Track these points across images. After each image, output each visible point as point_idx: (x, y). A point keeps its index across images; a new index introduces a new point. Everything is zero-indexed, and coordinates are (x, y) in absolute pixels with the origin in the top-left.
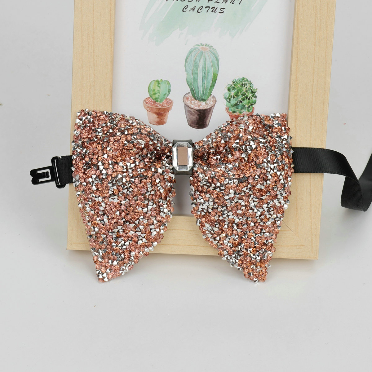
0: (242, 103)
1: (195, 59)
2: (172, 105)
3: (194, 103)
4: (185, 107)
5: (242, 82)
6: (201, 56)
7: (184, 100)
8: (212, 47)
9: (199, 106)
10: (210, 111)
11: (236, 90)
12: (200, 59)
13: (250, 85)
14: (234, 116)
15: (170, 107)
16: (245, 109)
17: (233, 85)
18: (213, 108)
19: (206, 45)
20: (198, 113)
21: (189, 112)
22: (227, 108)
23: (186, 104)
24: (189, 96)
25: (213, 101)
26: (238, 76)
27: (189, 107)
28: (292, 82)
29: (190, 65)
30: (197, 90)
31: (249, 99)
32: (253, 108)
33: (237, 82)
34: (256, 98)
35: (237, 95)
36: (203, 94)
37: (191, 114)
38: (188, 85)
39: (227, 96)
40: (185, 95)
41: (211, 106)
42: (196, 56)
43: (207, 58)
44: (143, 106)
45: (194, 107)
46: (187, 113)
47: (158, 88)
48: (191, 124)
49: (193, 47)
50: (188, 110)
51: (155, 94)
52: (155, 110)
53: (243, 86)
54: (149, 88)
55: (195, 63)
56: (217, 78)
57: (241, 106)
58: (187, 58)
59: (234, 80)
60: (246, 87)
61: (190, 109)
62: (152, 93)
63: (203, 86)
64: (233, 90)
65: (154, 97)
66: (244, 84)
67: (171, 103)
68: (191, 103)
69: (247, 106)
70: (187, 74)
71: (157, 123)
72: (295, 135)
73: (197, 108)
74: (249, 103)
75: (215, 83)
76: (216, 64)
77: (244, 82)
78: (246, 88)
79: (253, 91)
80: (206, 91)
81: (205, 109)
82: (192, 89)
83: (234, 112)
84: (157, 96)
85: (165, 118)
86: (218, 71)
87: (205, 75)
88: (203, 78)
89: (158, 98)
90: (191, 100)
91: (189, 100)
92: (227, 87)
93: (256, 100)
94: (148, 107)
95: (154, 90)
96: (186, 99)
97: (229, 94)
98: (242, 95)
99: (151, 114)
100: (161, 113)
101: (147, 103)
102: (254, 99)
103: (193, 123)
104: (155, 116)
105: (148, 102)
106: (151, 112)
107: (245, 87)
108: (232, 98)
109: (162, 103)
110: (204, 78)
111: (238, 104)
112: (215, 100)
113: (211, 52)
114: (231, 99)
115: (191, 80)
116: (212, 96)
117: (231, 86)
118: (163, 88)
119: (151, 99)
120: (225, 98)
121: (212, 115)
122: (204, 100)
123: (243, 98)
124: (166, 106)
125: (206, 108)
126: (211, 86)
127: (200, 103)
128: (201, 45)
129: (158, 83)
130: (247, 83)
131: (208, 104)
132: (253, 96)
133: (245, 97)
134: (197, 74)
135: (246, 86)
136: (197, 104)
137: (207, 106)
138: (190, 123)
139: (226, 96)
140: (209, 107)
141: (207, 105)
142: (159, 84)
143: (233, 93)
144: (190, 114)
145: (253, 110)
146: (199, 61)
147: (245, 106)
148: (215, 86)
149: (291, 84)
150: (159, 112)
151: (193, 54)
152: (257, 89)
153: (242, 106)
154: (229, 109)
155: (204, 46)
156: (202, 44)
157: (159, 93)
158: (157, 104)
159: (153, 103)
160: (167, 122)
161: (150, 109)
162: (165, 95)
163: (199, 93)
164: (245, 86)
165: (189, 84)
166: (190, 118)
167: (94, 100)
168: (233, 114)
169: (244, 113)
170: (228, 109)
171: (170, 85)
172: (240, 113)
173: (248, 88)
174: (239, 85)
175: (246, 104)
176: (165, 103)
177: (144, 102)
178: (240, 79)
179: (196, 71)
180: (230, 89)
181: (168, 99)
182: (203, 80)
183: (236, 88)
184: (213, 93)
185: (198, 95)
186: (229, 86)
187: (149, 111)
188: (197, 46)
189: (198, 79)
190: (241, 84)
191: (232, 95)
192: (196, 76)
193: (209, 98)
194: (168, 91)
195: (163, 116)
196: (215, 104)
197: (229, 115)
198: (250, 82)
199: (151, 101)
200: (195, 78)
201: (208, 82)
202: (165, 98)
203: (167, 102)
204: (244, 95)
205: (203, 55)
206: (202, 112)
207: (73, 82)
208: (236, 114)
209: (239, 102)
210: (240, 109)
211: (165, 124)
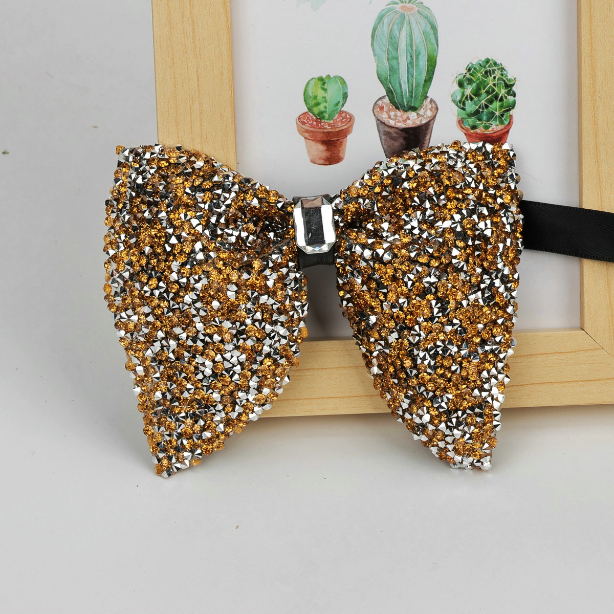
0: (489, 108)
1: (391, 30)
2: (353, 123)
3: (396, 115)
4: (378, 126)
5: (485, 67)
6: (402, 24)
7: (374, 111)
8: (422, 4)
9: (405, 121)
10: (427, 129)
11: (474, 85)
12: (400, 31)
13: (502, 71)
14: (474, 135)
15: (348, 128)
16: (495, 120)
17: (468, 76)
18: (432, 122)
20: (404, 134)
21: (387, 134)
22: (459, 122)
23: (378, 120)
24: (383, 102)
25: (431, 109)
26: (476, 58)
27: (385, 124)
28: (583, 60)
29: (381, 43)
30: (399, 91)
31: (501, 100)
32: (511, 116)
33: (475, 69)
34: (515, 96)
35: (477, 93)
36: (412, 97)
37: (390, 138)
38: (380, 81)
39: (459, 98)
40: (376, 103)
41: (428, 119)
42: (392, 23)
43: (414, 26)
44: (296, 129)
45: (395, 123)
46: (383, 137)
47: (323, 91)
49: (385, 7)
50: (385, 131)
51: (318, 104)
52: (319, 137)
53: (488, 76)
54: (304, 94)
55: (391, 38)
56: (436, 64)
57: (486, 115)
58: (374, 30)
59: (468, 65)
60: (493, 76)
61: (387, 129)
62: (312, 102)
63: (411, 81)
64: (468, 84)
65: (316, 110)
66: (490, 71)
67: (350, 119)
68: (389, 117)
69: (497, 113)
70: (378, 60)
71: (325, 161)
72: (598, 162)
73: (401, 125)
74: (501, 107)
75: (433, 74)
76: (432, 37)
77: (489, 67)
78: (494, 78)
79: (508, 83)
80: (416, 91)
81: (416, 125)
82: (390, 88)
83: (474, 127)
84: (321, 107)
85: (340, 149)
86: (438, 49)
87: (413, 59)
88: (410, 66)
89: (325, 112)
90: (389, 110)
91: (385, 110)
92: (457, 79)
93: (515, 100)
94: (307, 131)
95: (315, 97)
96: (378, 110)
97: (461, 94)
98: (488, 93)
99: (313, 143)
100: (333, 140)
101: (303, 123)
102: (511, 98)
104: (321, 148)
105: (306, 122)
106: (313, 140)
107: (492, 78)
108: (468, 100)
109: (332, 122)
110: (410, 65)
111: (481, 110)
112: (434, 106)
113: (421, 14)
114: (467, 103)
115: (386, 72)
116: (429, 100)
117: (464, 76)
118: (333, 93)
119: (311, 115)
120: (454, 101)
121: (431, 136)
122: (414, 109)
123: (490, 98)
124: (340, 126)
125: (418, 123)
126: (426, 81)
127: (405, 115)
128: (399, 2)
129: (322, 83)
130: (496, 68)
131: (422, 116)
132: (508, 93)
133: (492, 96)
134: (397, 58)
135: (494, 75)
136: (401, 117)
137: (421, 120)
138: (389, 155)
139: (457, 97)
140: (424, 122)
141: (421, 118)
142: (324, 84)
143: (469, 90)
144: (388, 139)
145: (510, 120)
146: (399, 33)
147: (494, 113)
148: (433, 80)
150: (328, 139)
151: (386, 21)
153: (490, 115)
154: (463, 123)
155: (407, 4)
157: (326, 102)
158: (322, 124)
159: (315, 123)
160: (345, 158)
161: (310, 135)
162: (337, 104)
163: (402, 96)
164: (491, 76)
165: (383, 79)
166: (389, 147)
167: (201, 126)
168: (472, 131)
169: (493, 128)
170: (461, 122)
171: (346, 85)
172: (487, 127)
173: (498, 78)
174: (479, 75)
175: (497, 109)
176: (338, 120)
177: (298, 122)
178: (481, 63)
179: (394, 54)
180: (463, 84)
181: (343, 112)
182: (409, 69)
183: (475, 80)
184: (430, 94)
185: (401, 100)
186: (461, 77)
187: (310, 138)
188: (393, 4)
189: (399, 69)
190: (484, 72)
191: (468, 94)
192: (394, 62)
193: (422, 103)
194: (342, 96)
195: (335, 146)
196: (436, 115)
197: (465, 134)
198: (500, 67)
199: (310, 118)
200: (392, 67)
201: (420, 74)
202: (338, 111)
203: (343, 119)
204: (492, 93)
205: (406, 21)
206: (411, 132)
207: (158, 94)
208: (478, 131)
209: (483, 106)
210: (485, 121)
211: (342, 161)
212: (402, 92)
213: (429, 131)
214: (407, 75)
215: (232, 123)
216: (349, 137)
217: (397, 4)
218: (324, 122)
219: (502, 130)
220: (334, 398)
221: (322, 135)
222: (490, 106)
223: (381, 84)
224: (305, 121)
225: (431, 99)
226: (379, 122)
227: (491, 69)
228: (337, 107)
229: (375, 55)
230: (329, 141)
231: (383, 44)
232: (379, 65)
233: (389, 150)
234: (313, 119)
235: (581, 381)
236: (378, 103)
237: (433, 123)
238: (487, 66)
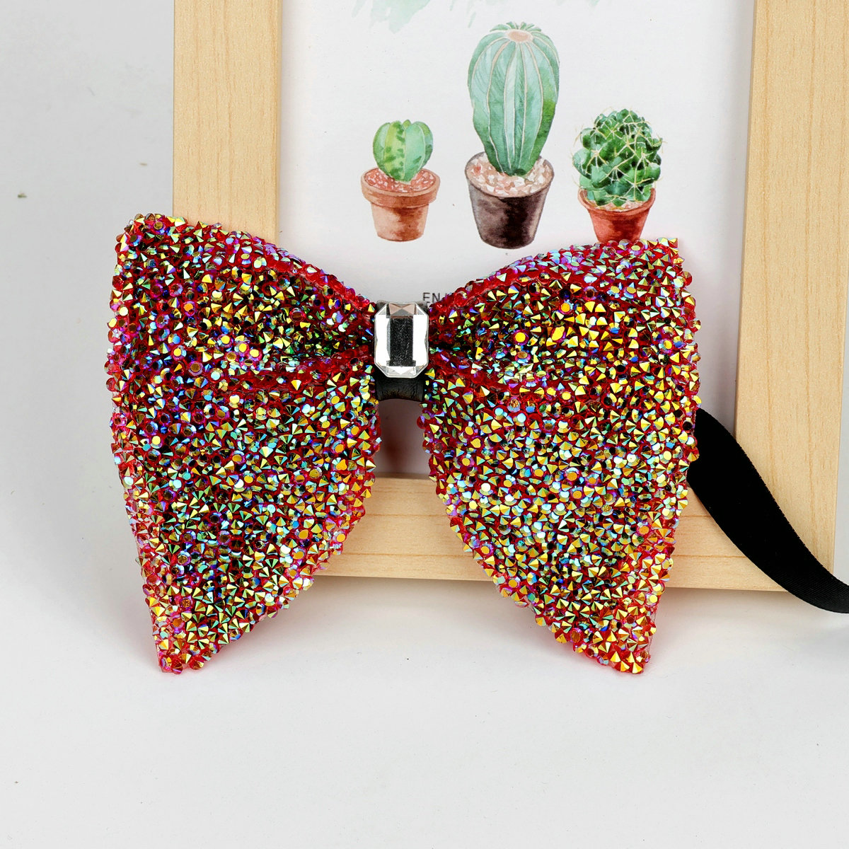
0: (623, 177)
1: (496, 65)
2: (438, 187)
3: (496, 180)
4: (471, 193)
5: (620, 121)
6: (511, 57)
7: (468, 173)
8: (540, 30)
9: (508, 188)
10: (537, 201)
11: (605, 145)
12: (508, 66)
13: (643, 129)
14: (601, 212)
15: (430, 193)
16: (631, 194)
17: (597, 132)
18: (544, 192)
19: (524, 26)
20: (505, 206)
21: (483, 204)
22: (581, 194)
23: (472, 185)
24: (480, 161)
25: (544, 175)
26: (610, 107)
27: (481, 191)
28: (754, 120)
29: (481, 81)
30: (502, 147)
31: (641, 167)
32: (653, 190)
33: (607, 123)
34: (659, 163)
35: (608, 156)
36: (519, 156)
37: (486, 210)
38: (477, 132)
39: (583, 161)
40: (470, 161)
41: (540, 188)
42: (497, 55)
43: (527, 60)
44: (361, 190)
45: (495, 191)
46: (478, 208)
47: (400, 142)
48: (489, 237)
49: (488, 33)
50: (480, 200)
51: (391, 159)
52: (391, 203)
53: (624, 134)
54: (374, 144)
55: (495, 75)
56: (554, 113)
57: (619, 186)
58: (473, 63)
59: (598, 117)
60: (631, 134)
61: (483, 198)
62: (384, 156)
63: (519, 135)
64: (596, 143)
65: (389, 167)
66: (627, 127)
67: (434, 181)
69: (634, 185)
70: (475, 104)
71: (398, 236)
72: (765, 260)
73: (504, 194)
74: (640, 177)
75: (550, 127)
76: (551, 76)
77: (626, 122)
78: (633, 137)
79: (652, 145)
80: (525, 148)
81: (523, 195)
82: (489, 142)
83: (601, 202)
84: (396, 164)
85: (418, 221)
86: (558, 94)
87: (523, 105)
88: (518, 115)
89: (401, 169)
90: (488, 173)
91: (482, 172)
92: (582, 136)
93: (659, 168)
94: (375, 194)
95: (389, 150)
96: (473, 171)
97: (586, 156)
98: (623, 156)
99: (382, 211)
100: (409, 209)
101: (371, 183)
102: (654, 166)
103: (492, 234)
104: (394, 217)
105: (375, 182)
106: (383, 207)
107: (630, 136)
108: (595, 165)
109: (409, 183)
110: (519, 113)
111: (612, 180)
112: (549, 171)
113: (537, 45)
114: (593, 168)
115: (486, 121)
116: (542, 161)
117: (592, 133)
118: (412, 144)
119: (382, 172)
120: (576, 166)
121: (542, 210)
122: (521, 172)
123: (625, 164)
124: (420, 190)
125: (525, 192)
126: (539, 136)
127: (509, 180)
128: (509, 26)
129: (398, 130)
130: (636, 124)
131: (532, 183)
132: (651, 159)
133: (629, 161)
134: (502, 103)
135: (633, 133)
136: (503, 182)
137: (531, 188)
138: (484, 234)
139: (580, 159)
140: (533, 191)
141: (530, 185)
142: (401, 132)
143: (597, 151)
144: (484, 211)
145: (652, 195)
146: (507, 69)
147: (630, 185)
148: (549, 135)
149: (752, 126)
150: (404, 206)
151: (489, 52)
152: (661, 139)
153: (624, 187)
154: (587, 195)
155: (519, 30)
156: (514, 24)
157: (403, 156)
158: (396, 186)
159: (386, 184)
160: (425, 232)
161: (379, 200)
162: (418, 160)
163: (506, 154)
164: (628, 134)
165: (482, 130)
166: (484, 222)
167: (231, 180)
168: (599, 207)
169: (627, 205)
170: (584, 194)
171: (431, 136)
172: (618, 203)
173: (638, 138)
174: (612, 132)
175: (634, 179)
176: (417, 182)
177: (364, 182)
178: (615, 115)
179: (498, 96)
180: (590, 142)
181: (425, 171)
182: (518, 119)
183: (606, 139)
184: (545, 154)
185: (505, 159)
186: (587, 133)
187: (378, 203)
188: (500, 29)
189: (503, 117)
190: (619, 129)
191: (596, 157)
192: (497, 108)
193: (533, 166)
194: (425, 150)
195: (412, 216)
196: (550, 182)
197: (589, 211)
198: (642, 122)
199: (381, 177)
200: (495, 114)
201: (533, 125)
202: (419, 169)
203: (424, 181)
204: (628, 157)
205: (516, 54)
206: (516, 204)
207: (176, 134)
208: (607, 207)
209: (615, 175)
210: (617, 194)
211: (419, 237)
212: (506, 149)
213: (540, 204)
214: (513, 127)
215: (272, 178)
216: (431, 205)
217: (506, 29)
218: (399, 183)
219: (639, 208)
220: (388, 555)
221: (395, 200)
222: (625, 174)
223: (478, 137)
224: (373, 180)
225: (545, 160)
226: (474, 188)
227: (629, 124)
228: (417, 164)
229: (472, 96)
230: (404, 209)
231: (484, 83)
232: (476, 110)
233: (484, 225)
234: (383, 178)
235: (726, 557)
236: (472, 162)
237: (546, 194)
238: (624, 120)
